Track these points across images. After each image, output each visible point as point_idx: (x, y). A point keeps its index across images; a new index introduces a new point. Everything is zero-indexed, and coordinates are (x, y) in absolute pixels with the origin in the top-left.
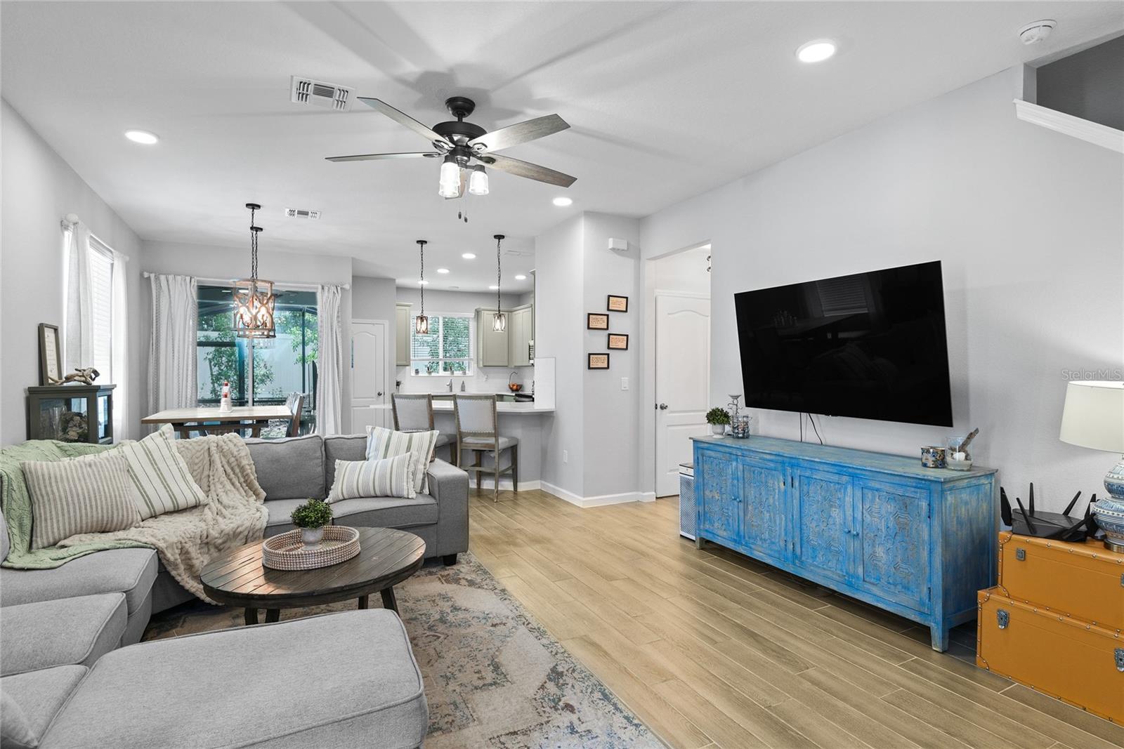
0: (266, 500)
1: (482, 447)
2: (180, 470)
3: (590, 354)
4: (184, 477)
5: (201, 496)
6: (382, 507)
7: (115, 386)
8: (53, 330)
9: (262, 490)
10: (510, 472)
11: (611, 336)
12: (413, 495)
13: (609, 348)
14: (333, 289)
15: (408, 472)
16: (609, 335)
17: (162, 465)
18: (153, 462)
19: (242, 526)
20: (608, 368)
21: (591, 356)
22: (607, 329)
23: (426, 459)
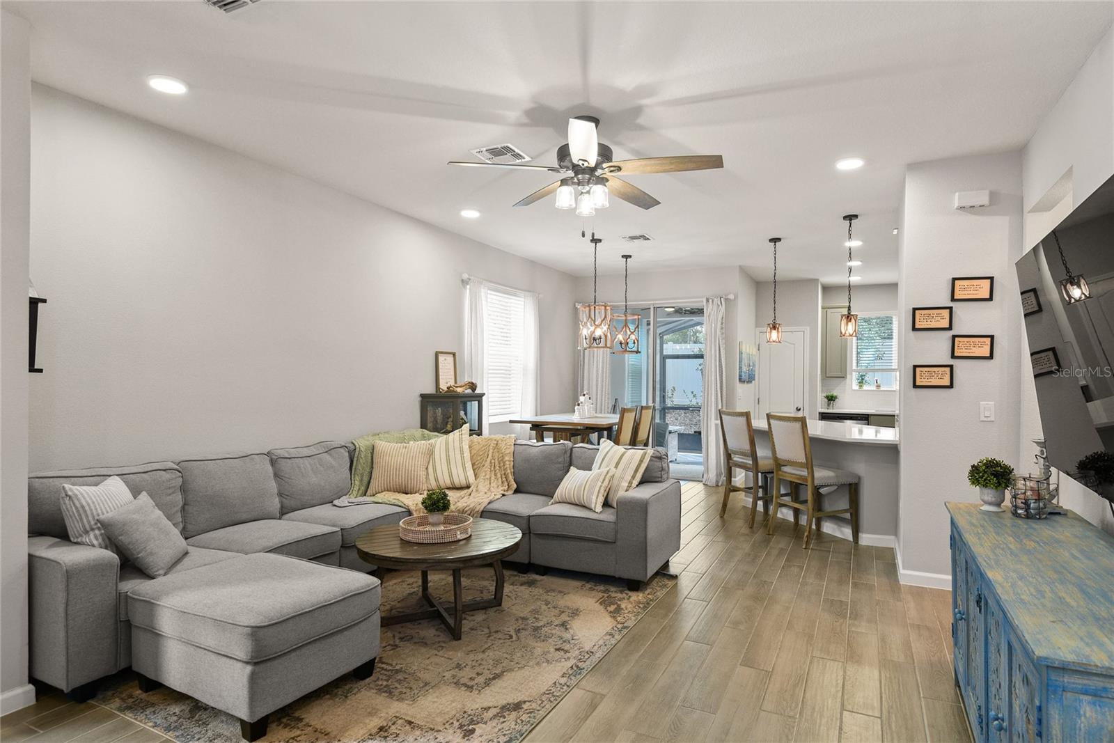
0: (516, 491)
1: (798, 479)
2: (462, 458)
3: (915, 367)
4: (463, 464)
5: (471, 479)
6: (570, 515)
7: (484, 394)
8: (452, 355)
9: (514, 483)
10: (848, 516)
11: (957, 339)
12: (599, 508)
13: (953, 356)
14: (717, 301)
15: (601, 486)
16: (954, 337)
17: (451, 454)
18: (447, 450)
19: (469, 506)
20: (951, 386)
21: (918, 370)
22: (950, 328)
23: (633, 477)
